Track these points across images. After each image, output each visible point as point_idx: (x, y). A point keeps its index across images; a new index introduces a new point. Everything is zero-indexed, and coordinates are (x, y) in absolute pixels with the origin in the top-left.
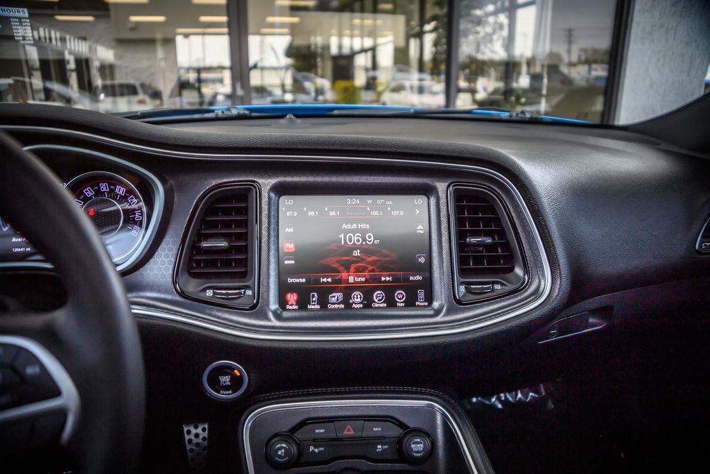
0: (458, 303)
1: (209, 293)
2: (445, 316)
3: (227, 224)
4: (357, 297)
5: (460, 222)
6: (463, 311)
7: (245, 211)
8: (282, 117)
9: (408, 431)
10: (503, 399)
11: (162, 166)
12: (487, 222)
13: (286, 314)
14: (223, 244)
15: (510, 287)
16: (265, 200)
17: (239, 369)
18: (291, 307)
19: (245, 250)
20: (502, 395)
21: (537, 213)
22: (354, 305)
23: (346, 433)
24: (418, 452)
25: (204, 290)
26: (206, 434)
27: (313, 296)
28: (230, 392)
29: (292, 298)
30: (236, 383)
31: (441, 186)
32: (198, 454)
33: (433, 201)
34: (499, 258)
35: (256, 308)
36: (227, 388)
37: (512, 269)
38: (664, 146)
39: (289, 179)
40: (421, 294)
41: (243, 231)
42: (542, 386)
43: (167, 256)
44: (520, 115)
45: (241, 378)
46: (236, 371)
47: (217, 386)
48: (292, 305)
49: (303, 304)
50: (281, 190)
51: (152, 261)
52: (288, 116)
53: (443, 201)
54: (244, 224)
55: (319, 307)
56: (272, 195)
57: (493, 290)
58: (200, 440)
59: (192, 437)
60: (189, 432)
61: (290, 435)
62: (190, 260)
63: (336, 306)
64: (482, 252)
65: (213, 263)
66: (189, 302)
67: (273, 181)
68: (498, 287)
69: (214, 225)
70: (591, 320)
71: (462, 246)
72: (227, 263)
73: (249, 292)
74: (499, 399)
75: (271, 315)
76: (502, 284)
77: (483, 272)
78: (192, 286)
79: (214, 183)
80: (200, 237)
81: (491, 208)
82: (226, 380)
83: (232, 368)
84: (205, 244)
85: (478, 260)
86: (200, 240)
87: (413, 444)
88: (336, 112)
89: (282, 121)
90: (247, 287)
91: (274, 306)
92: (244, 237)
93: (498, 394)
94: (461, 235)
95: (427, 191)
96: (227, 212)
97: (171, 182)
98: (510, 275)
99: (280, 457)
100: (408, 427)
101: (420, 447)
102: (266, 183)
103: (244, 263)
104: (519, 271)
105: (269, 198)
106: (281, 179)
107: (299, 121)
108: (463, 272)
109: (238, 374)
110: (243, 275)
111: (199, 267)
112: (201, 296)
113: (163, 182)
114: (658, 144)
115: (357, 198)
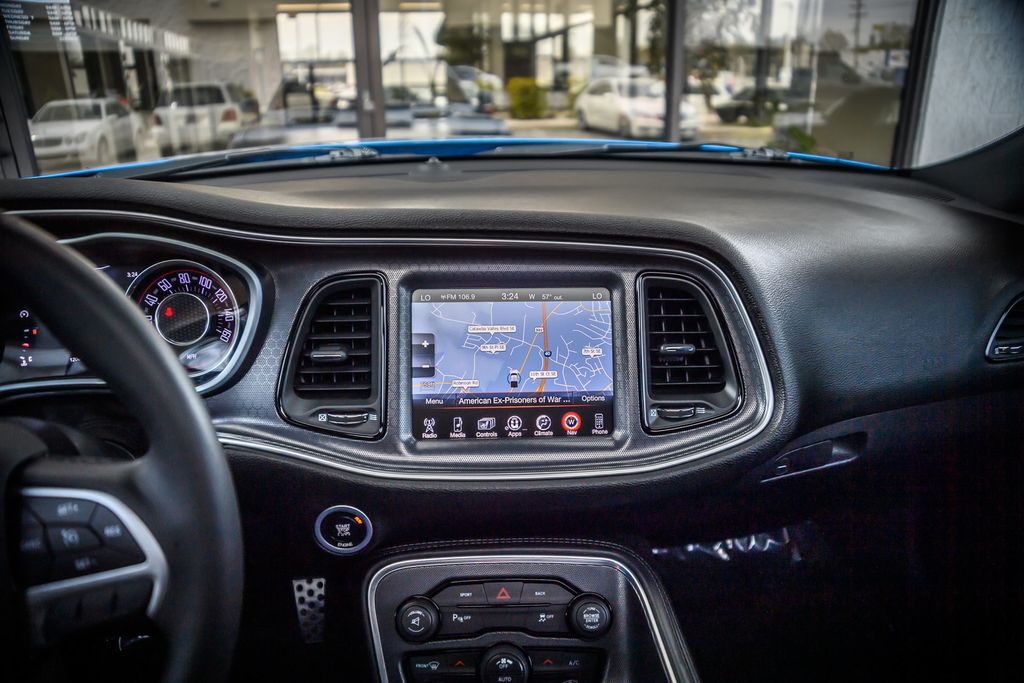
0: (646, 432)
1: (323, 418)
2: (628, 449)
3: (344, 328)
4: (514, 424)
5: (653, 324)
6: (654, 442)
7: (368, 310)
8: (424, 160)
9: (581, 597)
10: (730, 547)
11: (261, 256)
12: (690, 324)
13: (421, 445)
14: (340, 354)
15: (717, 411)
16: (393, 296)
17: (362, 516)
18: (428, 436)
19: (367, 361)
20: (729, 542)
21: (756, 314)
22: (510, 434)
23: (499, 597)
24: (592, 624)
25: (315, 414)
26: (322, 591)
27: (457, 422)
28: (350, 544)
29: (430, 424)
30: (358, 533)
31: (628, 277)
32: (313, 617)
33: (616, 295)
34: (706, 371)
35: (382, 439)
36: (345, 539)
37: (722, 386)
38: (958, 202)
39: (425, 268)
40: (599, 419)
41: (365, 337)
42: (785, 531)
43: (267, 370)
44: (758, 154)
45: (364, 525)
46: (357, 519)
47: (334, 537)
48: (429, 432)
49: (443, 432)
50: (412, 283)
51: (248, 375)
52: (431, 161)
53: (630, 295)
54: (366, 327)
55: (464, 435)
56: (403, 290)
57: (695, 416)
58: (314, 599)
59: (304, 594)
60: (300, 588)
61: (428, 599)
62: (296, 375)
63: (487, 434)
64: (682, 363)
65: (327, 379)
66: (296, 429)
67: (403, 272)
68: (701, 411)
69: (328, 328)
70: (835, 451)
71: (655, 357)
72: (345, 378)
73: (374, 417)
74: (725, 547)
75: (402, 447)
76: (707, 408)
77: (684, 391)
78: (300, 408)
79: (326, 274)
80: (310, 344)
81: (695, 305)
82: (344, 529)
83: (353, 515)
84: (315, 355)
85: (678, 374)
86: (310, 349)
87: (587, 613)
88: (499, 151)
89: (423, 167)
90: (371, 411)
91: (406, 435)
92: (366, 344)
93: (723, 539)
94: (654, 341)
95: (611, 282)
96: (345, 311)
97: (272, 274)
98: (718, 396)
99: (414, 627)
100: (580, 591)
101: (595, 617)
102: (394, 275)
103: (366, 378)
104: (730, 390)
105: (399, 294)
106: (415, 268)
107: (446, 166)
108: (655, 391)
109: (360, 522)
110: (366, 395)
111: (308, 382)
112: (312, 421)
113: (261, 274)
114: (950, 200)
115: (515, 292)
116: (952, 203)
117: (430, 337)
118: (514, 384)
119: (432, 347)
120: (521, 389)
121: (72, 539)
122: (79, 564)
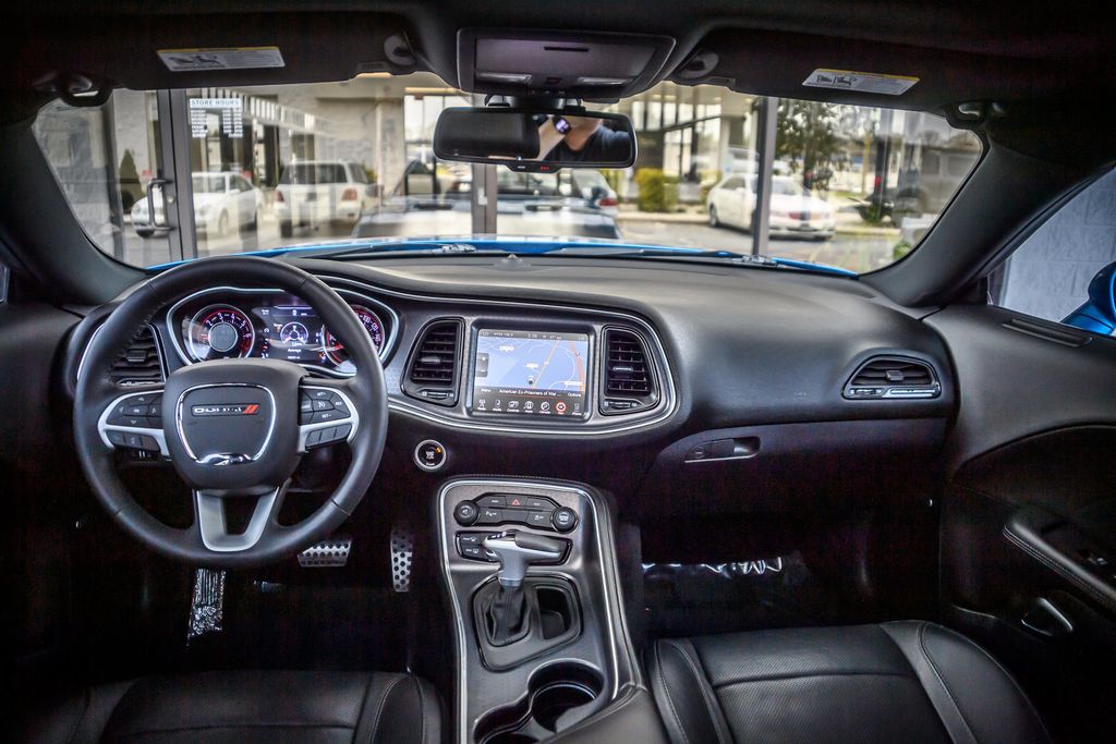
0: (601, 414)
1: (425, 394)
3: (441, 347)
4: (529, 405)
5: (610, 355)
7: (453, 338)
8: (506, 255)
9: (560, 508)
11: (401, 305)
13: (474, 413)
14: (437, 360)
15: (644, 405)
16: (468, 331)
17: (441, 448)
18: (481, 409)
19: (451, 366)
22: (527, 411)
23: (514, 503)
25: (421, 391)
27: (498, 402)
28: (432, 465)
29: (482, 402)
30: (438, 457)
31: (598, 328)
33: (592, 338)
34: (642, 384)
35: (455, 406)
36: (431, 461)
37: (648, 393)
39: (486, 317)
40: (577, 406)
41: (451, 352)
43: (397, 367)
45: (442, 454)
46: (438, 449)
47: (424, 459)
48: (481, 407)
49: (489, 407)
50: (479, 325)
51: (386, 369)
52: (510, 256)
53: (599, 338)
54: (452, 347)
55: (501, 410)
56: (474, 329)
57: (631, 407)
61: (473, 503)
62: (413, 371)
63: (513, 410)
65: (428, 374)
66: (410, 398)
67: (474, 318)
68: (634, 405)
69: (432, 347)
70: (737, 449)
71: (610, 374)
72: (440, 375)
73: (452, 395)
75: (464, 410)
76: (639, 403)
77: (624, 393)
78: (413, 389)
79: (433, 317)
80: (421, 355)
81: (638, 347)
82: (430, 455)
83: (436, 447)
84: (424, 360)
86: (420, 358)
89: (505, 260)
90: (450, 392)
91: (469, 406)
92: (451, 357)
94: (611, 363)
95: (588, 331)
96: (441, 338)
97: (403, 315)
98: (646, 398)
100: (559, 505)
101: (566, 518)
102: (470, 319)
103: (450, 375)
104: (653, 396)
105: (472, 330)
106: (480, 317)
107: (521, 260)
108: (609, 392)
109: (440, 452)
110: (449, 383)
111: (418, 376)
112: (419, 395)
113: (399, 315)
114: (871, 296)
115: (535, 334)
116: (872, 300)
117: (487, 355)
118: (531, 383)
119: (487, 360)
120: (533, 387)
121: (321, 404)
122: (324, 416)
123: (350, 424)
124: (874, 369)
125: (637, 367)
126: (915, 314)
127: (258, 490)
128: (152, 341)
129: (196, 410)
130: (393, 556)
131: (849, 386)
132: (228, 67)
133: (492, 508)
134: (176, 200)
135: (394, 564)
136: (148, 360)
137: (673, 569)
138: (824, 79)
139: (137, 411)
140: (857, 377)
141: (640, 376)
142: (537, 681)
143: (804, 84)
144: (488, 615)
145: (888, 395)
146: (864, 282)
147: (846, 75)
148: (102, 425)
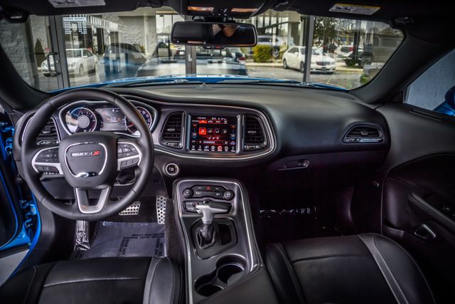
0: (244, 152)
3: (175, 124)
4: (213, 148)
7: (180, 120)
8: (201, 84)
13: (190, 152)
14: (174, 130)
17: (177, 167)
18: (193, 150)
19: (180, 132)
22: (212, 150)
23: (207, 189)
25: (168, 143)
27: (200, 147)
29: (193, 147)
30: (175, 170)
35: (182, 149)
36: (172, 172)
37: (263, 142)
40: (233, 148)
41: (179, 126)
47: (170, 171)
49: (196, 149)
51: (153, 133)
52: (203, 84)
54: (180, 124)
55: (201, 150)
56: (189, 116)
62: (164, 134)
63: (206, 150)
65: (170, 135)
66: (164, 146)
68: (257, 147)
69: (171, 124)
71: (246, 134)
72: (175, 136)
73: (181, 144)
77: (253, 142)
79: (171, 111)
80: (167, 127)
82: (172, 169)
83: (174, 166)
84: (169, 130)
85: (253, 138)
86: (167, 129)
89: (201, 86)
90: (180, 142)
92: (180, 128)
94: (247, 130)
96: (175, 120)
97: (159, 111)
98: (261, 144)
99: (187, 194)
101: (229, 195)
103: (180, 135)
104: (265, 143)
107: (208, 85)
108: (246, 142)
110: (179, 139)
111: (166, 136)
113: (157, 110)
121: (126, 150)
122: (128, 155)
123: (138, 158)
124: (355, 130)
125: (257, 131)
126: (372, 107)
127: (101, 187)
128: (53, 124)
129: (73, 155)
130: (157, 210)
131: (346, 137)
132: (80, 6)
133: (199, 191)
134: (60, 61)
135: (158, 213)
136: (52, 132)
137: (272, 212)
138: (339, 8)
139: (48, 156)
140: (350, 134)
141: (259, 135)
142: (220, 263)
143: (330, 10)
144: (198, 235)
145: (361, 141)
146: (351, 94)
147: (348, 6)
148: (34, 163)
